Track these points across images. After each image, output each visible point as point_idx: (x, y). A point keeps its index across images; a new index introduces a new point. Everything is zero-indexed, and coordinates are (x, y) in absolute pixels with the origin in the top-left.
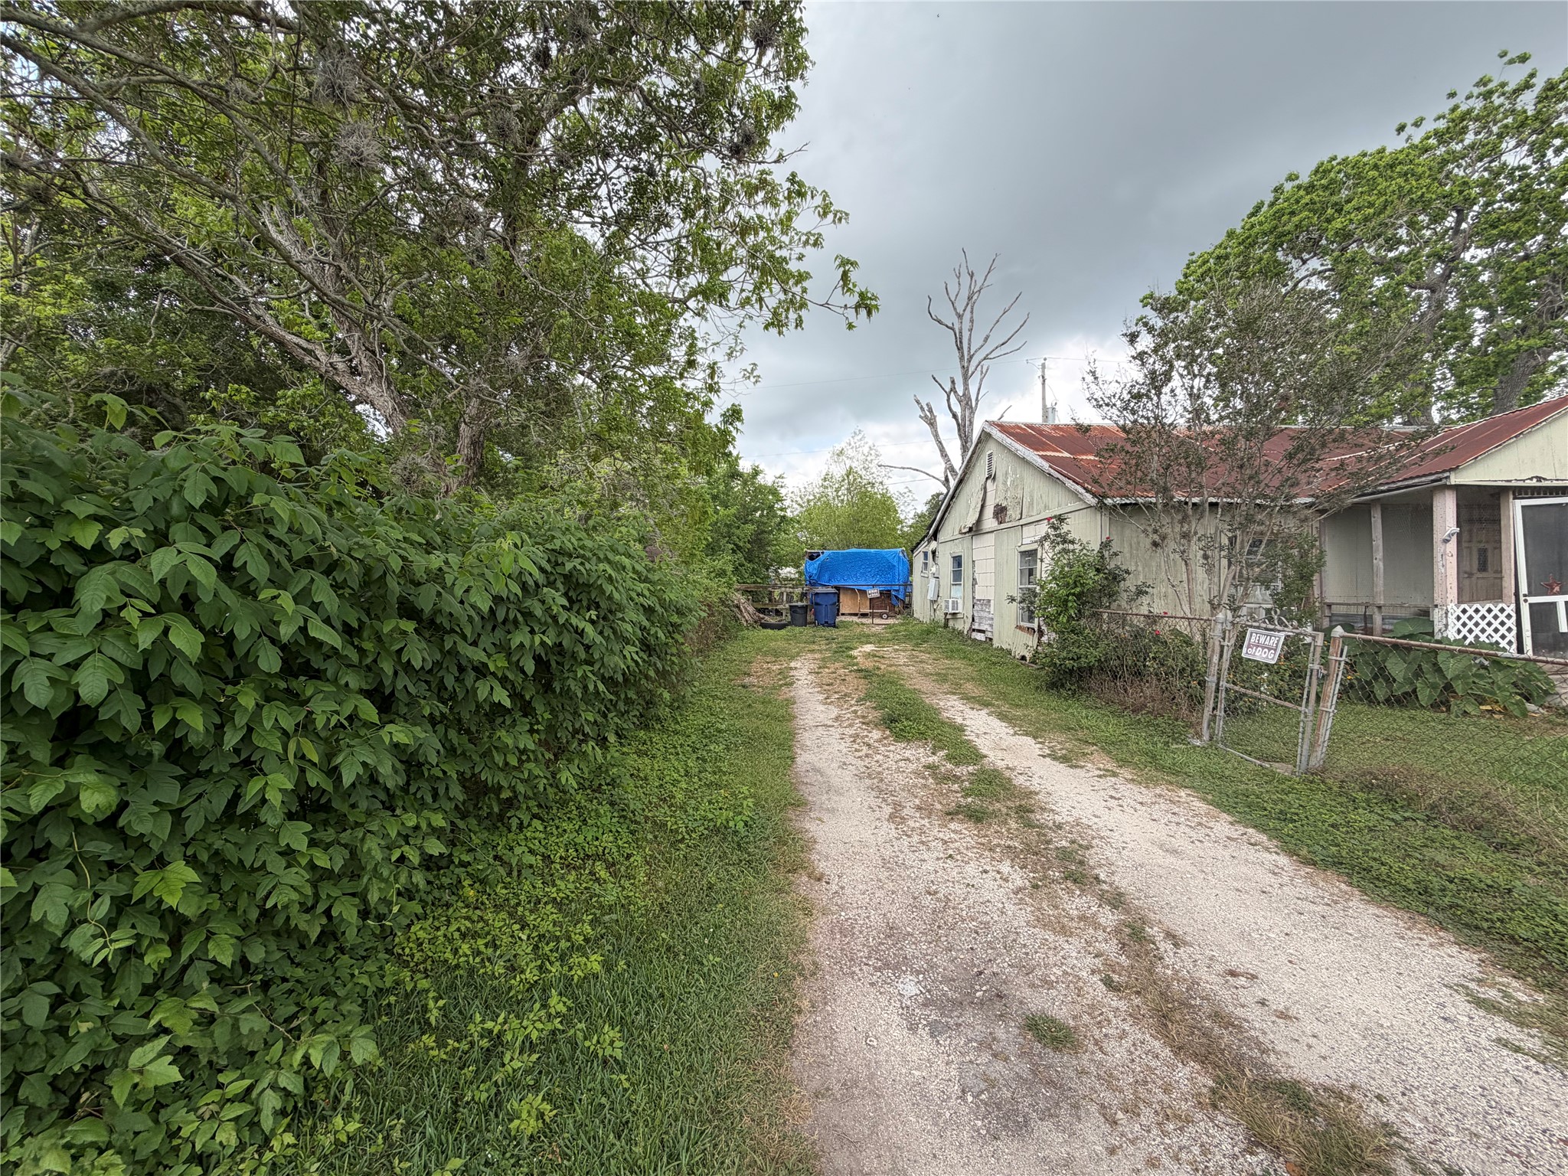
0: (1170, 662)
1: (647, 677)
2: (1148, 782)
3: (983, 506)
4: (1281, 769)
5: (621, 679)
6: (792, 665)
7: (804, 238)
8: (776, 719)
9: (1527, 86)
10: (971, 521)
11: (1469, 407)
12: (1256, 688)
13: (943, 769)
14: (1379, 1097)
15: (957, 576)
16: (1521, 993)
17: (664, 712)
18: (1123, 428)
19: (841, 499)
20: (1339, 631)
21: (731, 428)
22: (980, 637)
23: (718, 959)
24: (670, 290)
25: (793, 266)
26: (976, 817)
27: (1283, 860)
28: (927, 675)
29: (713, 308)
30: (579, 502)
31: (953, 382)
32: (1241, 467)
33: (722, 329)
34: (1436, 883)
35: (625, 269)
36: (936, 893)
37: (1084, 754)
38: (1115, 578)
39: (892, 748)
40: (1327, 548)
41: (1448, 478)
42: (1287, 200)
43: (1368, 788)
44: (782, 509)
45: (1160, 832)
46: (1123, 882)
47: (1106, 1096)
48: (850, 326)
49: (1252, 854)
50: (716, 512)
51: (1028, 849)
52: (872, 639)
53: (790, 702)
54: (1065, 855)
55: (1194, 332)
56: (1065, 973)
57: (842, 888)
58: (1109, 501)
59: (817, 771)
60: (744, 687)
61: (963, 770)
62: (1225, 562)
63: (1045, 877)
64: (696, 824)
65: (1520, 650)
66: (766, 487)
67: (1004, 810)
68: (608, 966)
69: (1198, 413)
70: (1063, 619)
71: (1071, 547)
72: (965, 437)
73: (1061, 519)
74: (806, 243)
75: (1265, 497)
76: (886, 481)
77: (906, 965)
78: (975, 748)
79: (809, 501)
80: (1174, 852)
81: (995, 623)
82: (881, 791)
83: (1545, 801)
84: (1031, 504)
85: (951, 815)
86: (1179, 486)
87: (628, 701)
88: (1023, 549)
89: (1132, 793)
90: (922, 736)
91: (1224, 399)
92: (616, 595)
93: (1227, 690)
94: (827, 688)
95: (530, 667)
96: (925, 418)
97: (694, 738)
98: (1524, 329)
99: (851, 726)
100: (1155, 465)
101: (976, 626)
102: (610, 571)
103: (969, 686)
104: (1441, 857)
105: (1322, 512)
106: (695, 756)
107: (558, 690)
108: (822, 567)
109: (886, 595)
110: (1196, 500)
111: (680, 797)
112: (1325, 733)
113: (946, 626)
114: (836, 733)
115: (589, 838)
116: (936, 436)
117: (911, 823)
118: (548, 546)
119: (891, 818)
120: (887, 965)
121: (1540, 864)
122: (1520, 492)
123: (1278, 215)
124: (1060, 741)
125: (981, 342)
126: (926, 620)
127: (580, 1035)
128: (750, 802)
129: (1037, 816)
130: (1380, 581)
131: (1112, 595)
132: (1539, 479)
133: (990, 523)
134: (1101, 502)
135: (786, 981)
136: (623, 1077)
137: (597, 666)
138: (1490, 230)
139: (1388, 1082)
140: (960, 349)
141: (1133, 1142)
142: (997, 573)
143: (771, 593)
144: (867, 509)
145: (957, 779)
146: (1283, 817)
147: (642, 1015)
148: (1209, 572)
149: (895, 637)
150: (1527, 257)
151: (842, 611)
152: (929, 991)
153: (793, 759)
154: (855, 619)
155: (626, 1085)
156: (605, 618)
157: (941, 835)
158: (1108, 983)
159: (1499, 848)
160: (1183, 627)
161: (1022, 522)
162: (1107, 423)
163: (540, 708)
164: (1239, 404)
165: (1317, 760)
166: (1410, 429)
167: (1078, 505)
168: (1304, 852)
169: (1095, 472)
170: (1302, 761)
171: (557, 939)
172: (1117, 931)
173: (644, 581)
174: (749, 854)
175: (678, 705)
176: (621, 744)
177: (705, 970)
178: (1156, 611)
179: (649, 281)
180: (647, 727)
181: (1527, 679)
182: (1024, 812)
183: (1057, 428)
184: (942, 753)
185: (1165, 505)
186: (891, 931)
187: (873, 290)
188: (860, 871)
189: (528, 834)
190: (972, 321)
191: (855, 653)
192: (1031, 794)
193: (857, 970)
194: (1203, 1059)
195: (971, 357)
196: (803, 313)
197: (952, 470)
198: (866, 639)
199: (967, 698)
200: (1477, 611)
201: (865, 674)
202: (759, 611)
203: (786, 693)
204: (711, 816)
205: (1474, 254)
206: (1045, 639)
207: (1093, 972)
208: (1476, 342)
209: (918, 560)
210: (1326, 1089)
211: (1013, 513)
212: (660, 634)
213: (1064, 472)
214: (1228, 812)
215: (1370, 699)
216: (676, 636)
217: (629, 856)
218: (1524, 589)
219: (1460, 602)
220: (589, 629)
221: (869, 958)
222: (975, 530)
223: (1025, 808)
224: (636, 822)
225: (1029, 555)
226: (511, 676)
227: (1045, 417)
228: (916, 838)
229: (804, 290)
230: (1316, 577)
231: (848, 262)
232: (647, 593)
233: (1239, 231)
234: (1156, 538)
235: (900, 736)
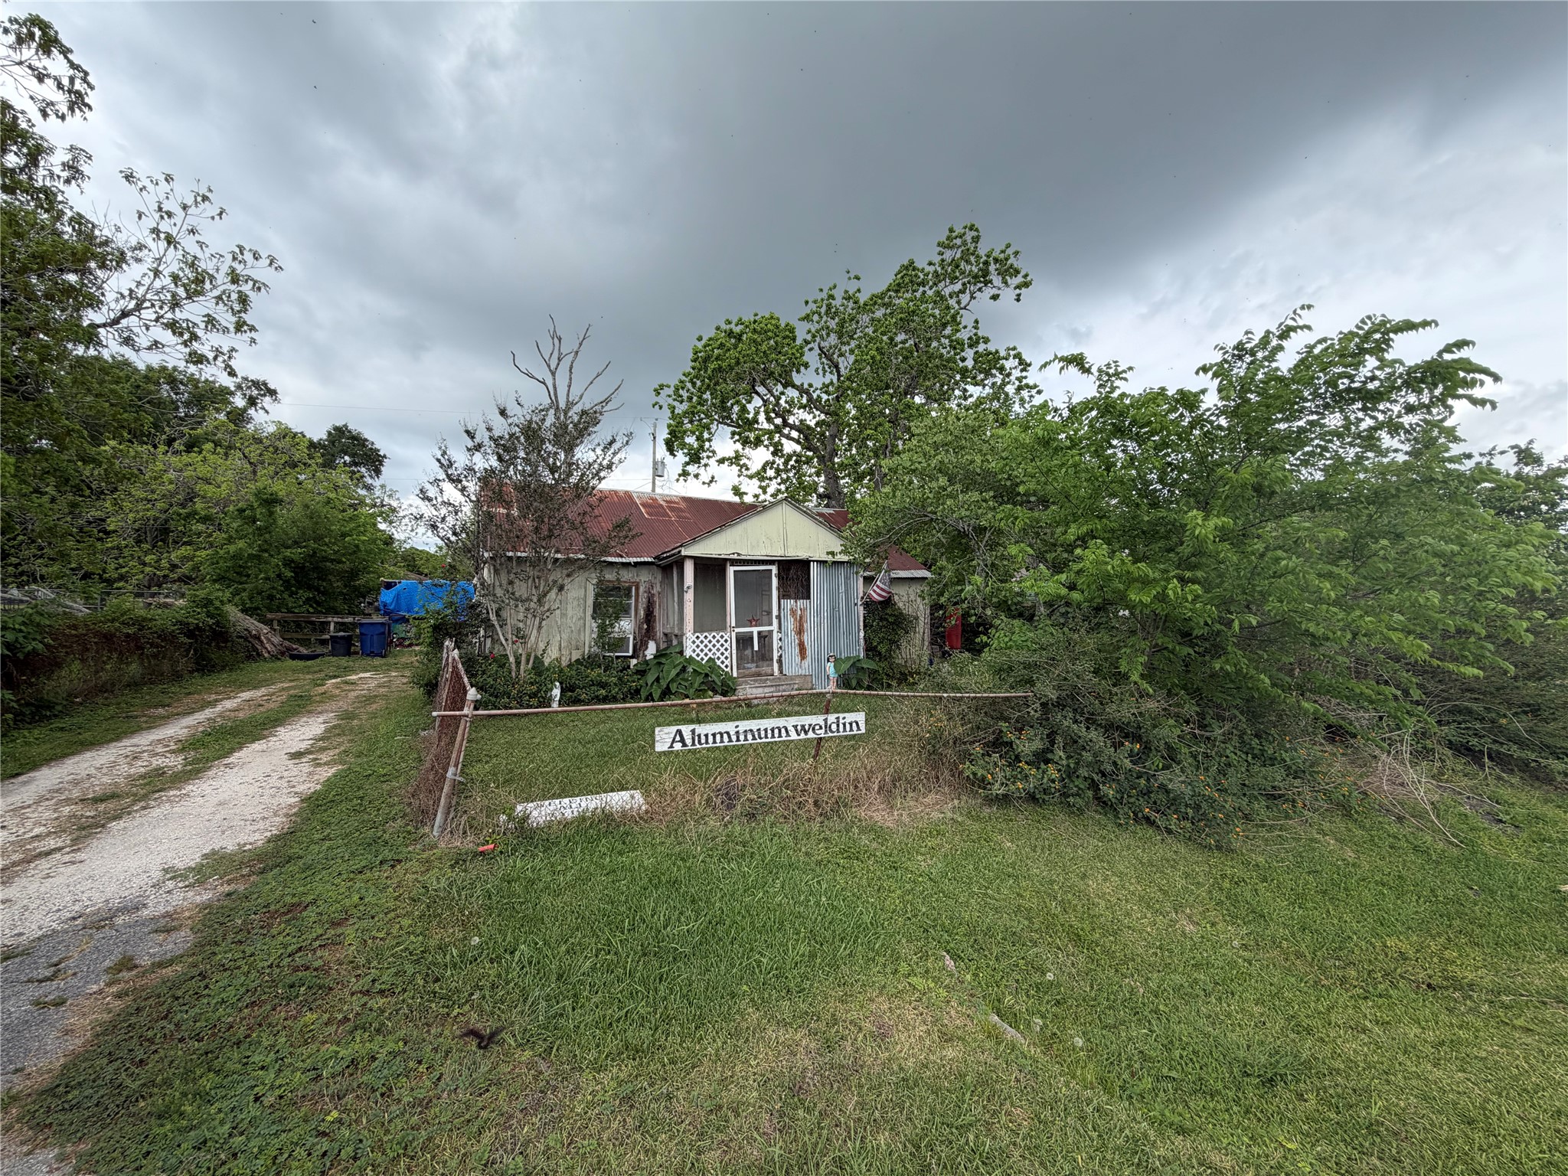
8: (82, 744)
13: (165, 770)
28: (360, 697)
39: (155, 758)
41: (680, 552)
53: (148, 728)
65: (731, 661)
78: (233, 752)
94: (224, 715)
99: (160, 744)
108: (400, 597)
122: (734, 562)
132: (739, 554)
191: (333, 681)
200: (706, 637)
201: (298, 699)
202: (295, 641)
218: (734, 623)
219: (695, 632)
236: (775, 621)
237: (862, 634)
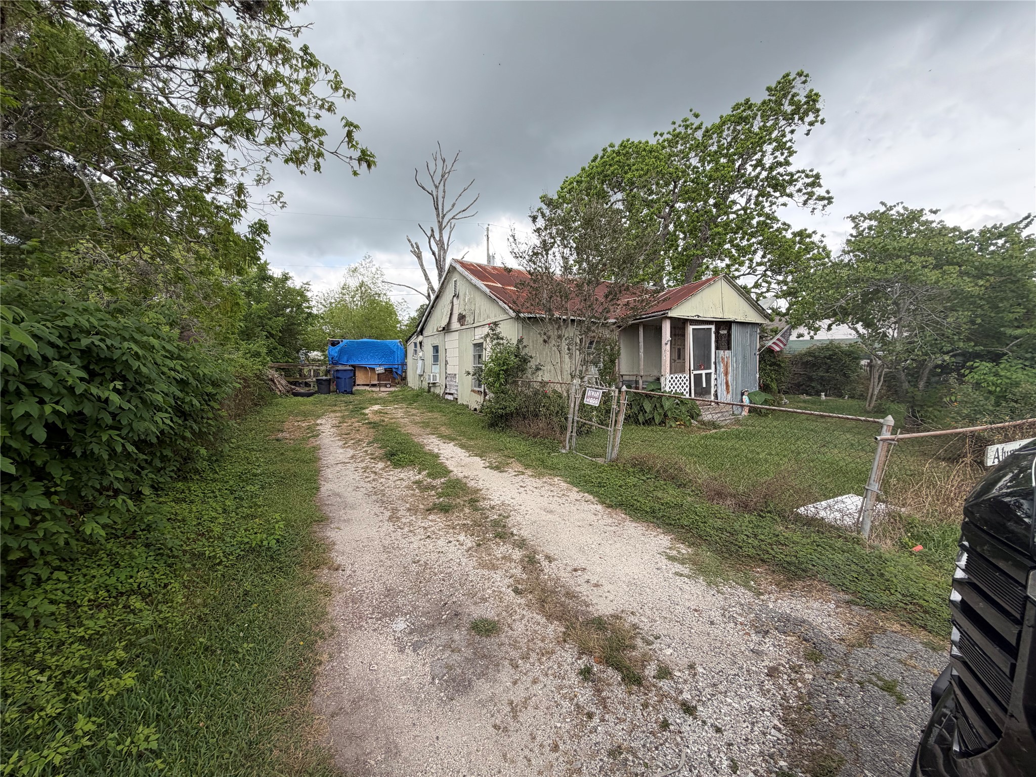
0: (552, 408)
1: (184, 438)
2: (540, 475)
3: (451, 314)
4: (600, 461)
5: (154, 440)
6: (319, 422)
7: (320, 103)
8: (304, 461)
9: (699, 128)
10: (444, 323)
11: (677, 281)
12: (590, 420)
13: (425, 483)
14: (632, 613)
15: (436, 359)
16: (684, 550)
17: (202, 465)
18: (529, 272)
19: (356, 304)
20: (624, 388)
21: (258, 238)
22: (450, 397)
23: (251, 645)
24: (197, 115)
25: (311, 122)
26: (445, 509)
27: (599, 507)
28: (416, 423)
29: (240, 140)
30: (106, 288)
31: (432, 231)
32: (585, 300)
33: (248, 158)
34: (657, 506)
35: (147, 85)
36: (419, 561)
37: (508, 464)
38: (525, 360)
39: (392, 473)
40: (622, 346)
41: (667, 313)
42: (608, 157)
43: (634, 466)
44: (308, 308)
45: (544, 502)
46: (525, 533)
47: (514, 654)
48: (355, 173)
49: (585, 506)
50: (250, 306)
51: (476, 524)
52: (379, 401)
53: (317, 448)
54: (496, 523)
55: (564, 221)
56: (494, 591)
57: (354, 571)
58: (522, 315)
59: (338, 495)
60: (277, 440)
61: (438, 482)
62: (578, 352)
63: (484, 538)
64: (233, 549)
65: (690, 395)
66: (294, 290)
67: (462, 503)
68: (143, 678)
69: (567, 268)
70: (497, 385)
71: (501, 342)
72: (440, 268)
73: (496, 324)
74: (322, 107)
75: (596, 318)
76: (388, 293)
77: (398, 612)
78: (446, 467)
79: (331, 303)
80: (551, 512)
81: (459, 388)
82: (383, 502)
83: (695, 463)
84: (480, 314)
85: (429, 510)
86: (557, 309)
87: (163, 458)
88: (475, 342)
89: (531, 482)
90: (412, 463)
91: (579, 262)
92: (144, 370)
93: (578, 422)
94: (345, 437)
95: (41, 435)
96: (414, 252)
97: (231, 483)
98: (696, 245)
99: (362, 461)
100: (545, 295)
101: (448, 391)
102: (136, 348)
103: (443, 429)
104: (659, 495)
105: (619, 327)
106: (232, 497)
107: (79, 454)
108: (341, 352)
109: (389, 371)
110: (564, 317)
111: (217, 530)
112: (618, 440)
113: (429, 391)
114: (351, 467)
115: (123, 578)
116: (422, 265)
117: (403, 520)
118: (58, 323)
119: (390, 519)
120: (385, 615)
121: (692, 491)
122: (692, 322)
123: (604, 164)
124: (494, 458)
125: (450, 207)
126: (416, 388)
127: (112, 743)
128: (281, 524)
129: (481, 504)
130: (642, 363)
131: (523, 370)
132: (698, 316)
133: (455, 325)
134: (517, 315)
135: (310, 646)
136: (158, 762)
137: (124, 432)
138: (685, 195)
139: (636, 605)
140: (437, 209)
141: (525, 674)
142: (460, 357)
143: (301, 370)
144: (375, 312)
145: (433, 488)
146: (600, 485)
147: (179, 707)
148: (570, 357)
149: (395, 399)
150: (697, 211)
151: (357, 382)
152: (413, 624)
153: (318, 489)
154: (367, 388)
155: (161, 766)
156: (133, 390)
157: (423, 524)
158: (517, 591)
159: (680, 486)
160: (558, 388)
161: (475, 325)
162: (521, 268)
163: (56, 471)
164: (585, 265)
165: (614, 456)
166: (654, 288)
167: (506, 317)
168: (608, 502)
169: (515, 297)
170: (608, 455)
171: (86, 671)
172: (522, 561)
173: (177, 359)
174: (281, 562)
175: (216, 459)
176: (158, 495)
177: (240, 656)
178: (546, 379)
179: (174, 101)
180: (185, 479)
181: (693, 408)
182: (473, 502)
183: (494, 268)
184: (424, 473)
185: (550, 319)
186: (390, 592)
187: (371, 149)
188: (367, 558)
189: (48, 587)
190: (444, 192)
191: (367, 411)
192: (477, 491)
193: (364, 624)
194: (560, 619)
195: (444, 216)
196: (320, 160)
197: (433, 290)
198: (375, 401)
199: (441, 436)
200: (676, 377)
201: (374, 425)
202: (291, 383)
203: (313, 442)
204: (246, 540)
205: (680, 206)
206: (487, 397)
207: (508, 587)
208: (680, 249)
209: (411, 348)
210: (612, 616)
211: (469, 319)
212: (195, 402)
213: (498, 296)
214: (576, 486)
215: (637, 422)
216: (212, 403)
217: (166, 586)
218: (692, 368)
219: (671, 373)
220: (115, 398)
221: (373, 613)
222: (447, 329)
223: (474, 499)
224: (174, 557)
225: (479, 346)
226: (14, 444)
227: (489, 261)
228: (406, 529)
229: (321, 143)
230: (617, 361)
231: (351, 124)
232: (179, 368)
233: (587, 169)
234: (545, 337)
235: (397, 465)
236: (713, 366)
237: (758, 376)
